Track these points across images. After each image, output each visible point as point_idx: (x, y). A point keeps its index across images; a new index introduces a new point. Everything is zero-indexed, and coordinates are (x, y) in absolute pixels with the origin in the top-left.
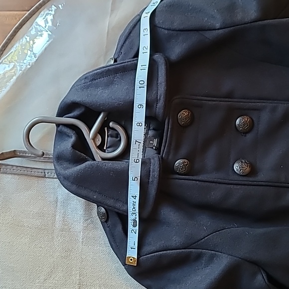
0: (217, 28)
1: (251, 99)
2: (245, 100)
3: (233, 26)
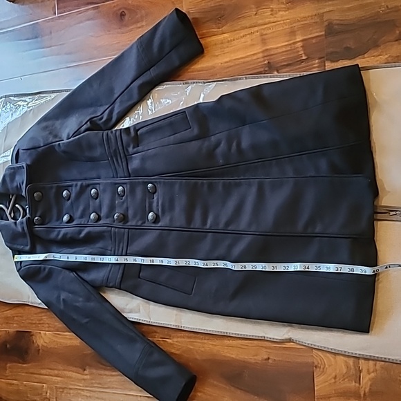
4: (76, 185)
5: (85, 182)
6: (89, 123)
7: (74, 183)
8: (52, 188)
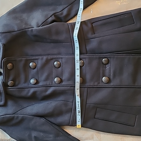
0: (16, 31)
1: (34, 56)
2: (31, 56)
3: (22, 30)
4: (42, 59)
5: (49, 57)
6: (53, 16)
7: (40, 57)
8: (21, 60)
